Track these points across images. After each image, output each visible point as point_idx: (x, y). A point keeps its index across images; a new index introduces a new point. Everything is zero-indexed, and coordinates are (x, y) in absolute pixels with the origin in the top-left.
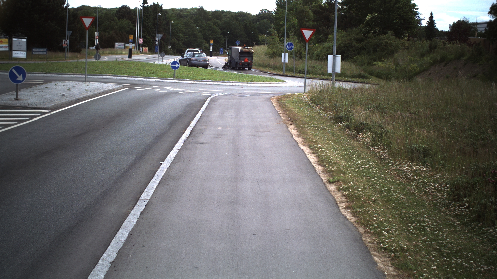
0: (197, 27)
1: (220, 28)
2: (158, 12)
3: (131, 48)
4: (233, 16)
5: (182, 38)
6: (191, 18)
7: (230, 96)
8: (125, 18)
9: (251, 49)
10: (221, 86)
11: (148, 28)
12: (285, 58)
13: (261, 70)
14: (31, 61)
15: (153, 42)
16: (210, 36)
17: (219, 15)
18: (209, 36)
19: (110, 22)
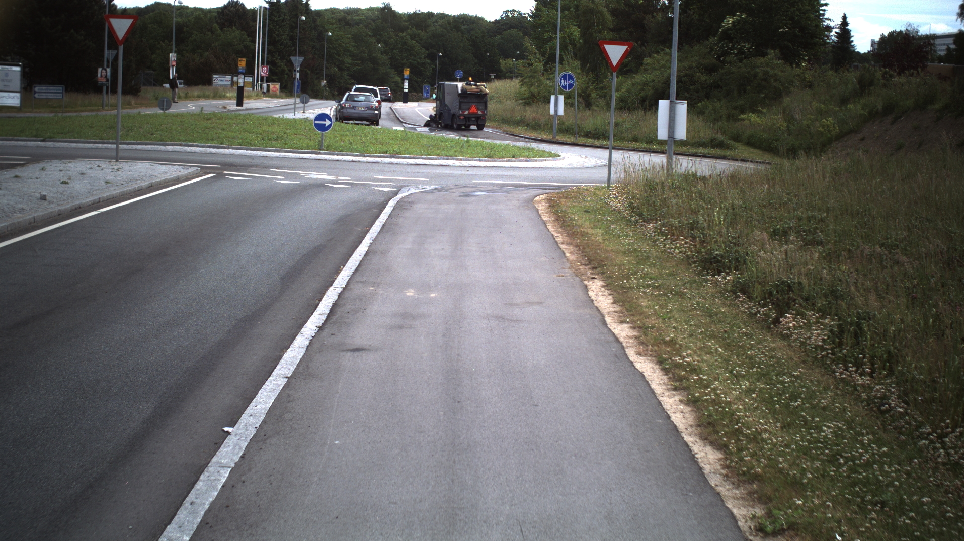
0: (379, 43)
1: (424, 47)
2: (300, 14)
3: (241, 85)
4: (449, 23)
5: (348, 66)
6: (366, 26)
7: (442, 193)
8: (235, 25)
9: (484, 86)
10: (422, 167)
11: (281, 45)
12: (558, 106)
13: (507, 132)
14: (31, 112)
15: (289, 73)
16: (405, 61)
17: (420, 20)
18: (402, 62)
19: (205, 34)
